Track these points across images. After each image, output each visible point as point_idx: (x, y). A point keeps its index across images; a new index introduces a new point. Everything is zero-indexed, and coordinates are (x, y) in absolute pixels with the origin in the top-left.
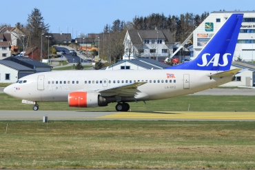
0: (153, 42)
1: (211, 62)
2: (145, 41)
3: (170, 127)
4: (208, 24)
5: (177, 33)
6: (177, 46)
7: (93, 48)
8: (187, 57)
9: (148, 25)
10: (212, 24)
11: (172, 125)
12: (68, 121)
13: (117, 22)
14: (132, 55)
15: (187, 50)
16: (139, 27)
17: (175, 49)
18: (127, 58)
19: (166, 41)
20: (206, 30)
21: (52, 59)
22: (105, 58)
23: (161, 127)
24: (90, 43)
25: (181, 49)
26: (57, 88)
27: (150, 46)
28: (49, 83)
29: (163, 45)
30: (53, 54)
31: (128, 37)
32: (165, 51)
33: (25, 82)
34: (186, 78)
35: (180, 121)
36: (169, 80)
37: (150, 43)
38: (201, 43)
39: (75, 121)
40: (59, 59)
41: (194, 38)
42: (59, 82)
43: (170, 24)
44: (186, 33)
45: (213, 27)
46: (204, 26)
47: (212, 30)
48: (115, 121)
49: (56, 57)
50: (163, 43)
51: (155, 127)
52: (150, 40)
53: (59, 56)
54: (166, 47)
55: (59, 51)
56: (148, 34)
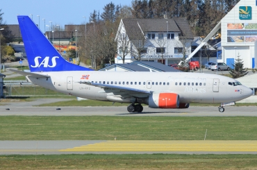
0: (161, 37)
2: (149, 35)
3: (167, 164)
4: (244, 8)
5: (199, 23)
6: (198, 42)
7: (70, 47)
8: (212, 60)
9: (154, 10)
11: (171, 161)
12: (15, 156)
13: (110, 7)
14: (128, 56)
15: (212, 49)
16: (141, 14)
17: (194, 48)
18: (121, 62)
19: (181, 35)
20: (241, 18)
21: (6, 64)
22: (88, 61)
23: (154, 164)
24: (68, 39)
25: (204, 47)
27: (156, 43)
29: (176, 41)
30: (7, 56)
31: (122, 30)
32: (179, 50)
35: (185, 155)
37: (157, 38)
38: (233, 37)
39: (26, 156)
40: (18, 64)
41: (222, 30)
43: (188, 10)
44: (213, 23)
45: (250, 13)
46: (238, 12)
47: (250, 18)
48: (88, 155)
49: (12, 61)
50: (177, 38)
51: (146, 164)
52: (156, 34)
53: (18, 59)
54: (180, 45)
55: (18, 52)
56: (153, 24)
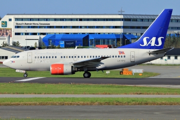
1: (149, 43)
4: (3, 22)
10: (6, 22)
20: (2, 26)
26: (41, 61)
28: (36, 57)
33: (18, 57)
34: (133, 54)
36: (120, 55)
42: (43, 57)
46: (1, 24)
47: (6, 26)
